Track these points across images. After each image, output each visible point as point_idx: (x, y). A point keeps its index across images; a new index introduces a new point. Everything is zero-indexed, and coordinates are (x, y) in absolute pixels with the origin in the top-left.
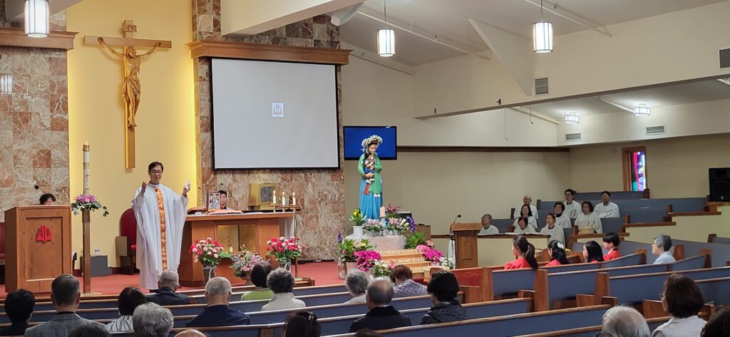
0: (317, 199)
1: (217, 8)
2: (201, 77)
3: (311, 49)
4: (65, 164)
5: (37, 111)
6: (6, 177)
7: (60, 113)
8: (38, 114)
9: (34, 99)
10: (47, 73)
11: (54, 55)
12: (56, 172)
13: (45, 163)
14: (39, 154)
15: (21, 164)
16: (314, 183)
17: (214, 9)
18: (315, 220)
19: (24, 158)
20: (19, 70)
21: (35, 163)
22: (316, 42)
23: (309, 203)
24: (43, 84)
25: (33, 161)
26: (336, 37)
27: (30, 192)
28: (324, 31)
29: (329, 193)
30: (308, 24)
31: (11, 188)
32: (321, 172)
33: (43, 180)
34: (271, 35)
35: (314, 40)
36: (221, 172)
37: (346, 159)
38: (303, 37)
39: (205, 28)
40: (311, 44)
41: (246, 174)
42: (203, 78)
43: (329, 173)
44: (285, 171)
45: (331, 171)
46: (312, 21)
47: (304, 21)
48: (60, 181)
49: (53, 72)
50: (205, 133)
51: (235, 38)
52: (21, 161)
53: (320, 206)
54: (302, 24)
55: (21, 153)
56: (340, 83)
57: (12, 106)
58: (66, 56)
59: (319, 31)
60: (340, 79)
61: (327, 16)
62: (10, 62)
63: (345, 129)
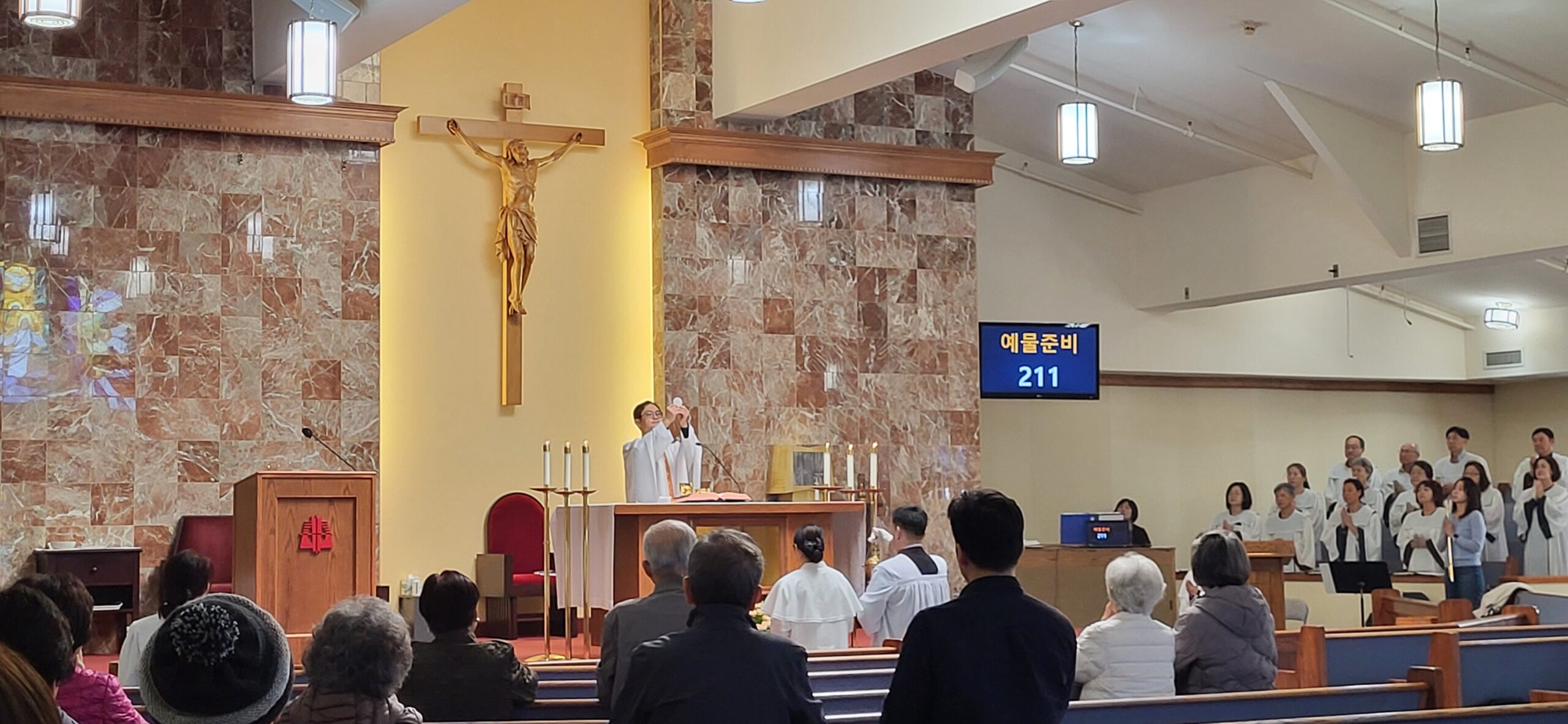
0: (918, 483)
1: (704, 58)
2: (667, 210)
3: (909, 149)
4: (372, 393)
5: (312, 277)
6: (245, 419)
7: (363, 281)
8: (316, 282)
9: (308, 251)
10: (337, 195)
11: (353, 156)
12: (351, 408)
13: (328, 388)
14: (316, 369)
15: (278, 390)
16: (911, 448)
17: (699, 60)
19: (285, 378)
20: (279, 187)
21: (306, 388)
22: (920, 136)
23: (901, 490)
24: (329, 218)
25: (303, 385)
26: (965, 126)
27: (295, 451)
28: (940, 112)
29: (947, 470)
30: (903, 95)
31: (254, 442)
32: (929, 424)
33: (324, 428)
34: (821, 118)
35: (917, 131)
36: (709, 418)
37: (982, 397)
38: (891, 125)
39: (678, 101)
40: (909, 140)
41: (762, 423)
42: (672, 211)
43: (946, 426)
44: (849, 420)
45: (949, 422)
46: (912, 91)
47: (895, 90)
48: (360, 431)
49: (349, 193)
50: (675, 332)
51: (742, 124)
52: (278, 385)
53: (924, 498)
54: (890, 94)
55: (277, 367)
56: (974, 227)
57: (262, 266)
58: (378, 159)
59: (927, 110)
60: (973, 218)
61: (947, 80)
62: (259, 170)
63: (983, 327)
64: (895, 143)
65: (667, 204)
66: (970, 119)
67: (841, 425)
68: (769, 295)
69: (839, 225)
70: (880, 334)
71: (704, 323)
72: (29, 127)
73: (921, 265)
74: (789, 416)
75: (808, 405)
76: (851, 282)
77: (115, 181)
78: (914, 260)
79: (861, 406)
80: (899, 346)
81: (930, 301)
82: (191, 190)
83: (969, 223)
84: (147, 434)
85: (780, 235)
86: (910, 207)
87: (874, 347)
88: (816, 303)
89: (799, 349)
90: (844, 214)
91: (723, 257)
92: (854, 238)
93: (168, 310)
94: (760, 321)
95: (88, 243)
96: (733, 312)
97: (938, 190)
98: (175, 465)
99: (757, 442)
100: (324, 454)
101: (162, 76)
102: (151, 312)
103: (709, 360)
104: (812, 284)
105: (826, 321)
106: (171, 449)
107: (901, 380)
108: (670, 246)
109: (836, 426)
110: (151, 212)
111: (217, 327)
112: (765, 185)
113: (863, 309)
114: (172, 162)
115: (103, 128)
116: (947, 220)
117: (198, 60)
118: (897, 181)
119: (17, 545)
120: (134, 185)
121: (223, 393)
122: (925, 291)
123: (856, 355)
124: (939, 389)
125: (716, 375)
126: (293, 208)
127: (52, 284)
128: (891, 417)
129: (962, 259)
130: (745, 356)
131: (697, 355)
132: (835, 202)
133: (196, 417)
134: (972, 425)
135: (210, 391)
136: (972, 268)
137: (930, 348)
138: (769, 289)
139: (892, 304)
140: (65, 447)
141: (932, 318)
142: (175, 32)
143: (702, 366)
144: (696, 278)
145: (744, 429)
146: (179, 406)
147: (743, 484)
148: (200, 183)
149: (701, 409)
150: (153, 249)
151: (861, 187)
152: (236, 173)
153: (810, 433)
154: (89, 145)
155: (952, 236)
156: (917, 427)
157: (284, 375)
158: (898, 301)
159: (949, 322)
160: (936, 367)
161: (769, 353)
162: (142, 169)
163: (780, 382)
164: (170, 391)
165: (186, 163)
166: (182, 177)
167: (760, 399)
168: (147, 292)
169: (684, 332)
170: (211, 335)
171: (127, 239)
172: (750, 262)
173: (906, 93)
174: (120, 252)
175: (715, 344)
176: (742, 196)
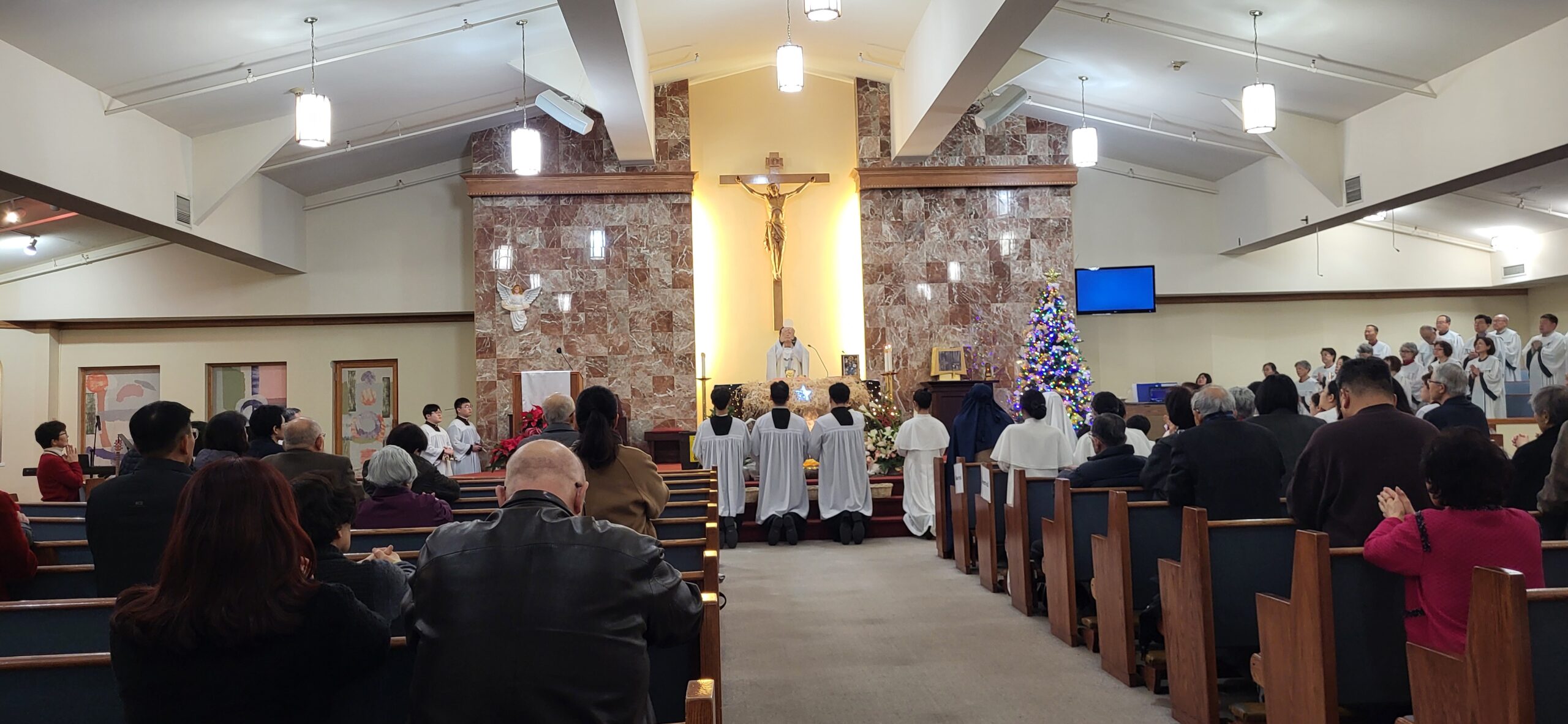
1: (886, 126)
2: (863, 216)
3: (1023, 167)
4: (690, 327)
5: (656, 267)
6: (621, 344)
7: (683, 267)
8: (658, 270)
9: (653, 253)
10: (668, 222)
11: (677, 200)
12: (679, 336)
13: (665, 326)
14: (657, 317)
15: (638, 328)
17: (882, 128)
19: (642, 321)
20: (635, 220)
21: (654, 325)
22: (1031, 159)
24: (663, 235)
25: (652, 325)
26: (1062, 150)
27: (648, 360)
28: (1045, 143)
30: (1018, 135)
31: (626, 356)
33: (664, 347)
34: (962, 154)
35: (1029, 157)
36: (892, 333)
37: (1079, 313)
38: (1010, 154)
39: (869, 153)
40: (1023, 162)
41: (927, 335)
42: (866, 216)
44: (985, 331)
46: (1024, 132)
47: (1013, 132)
48: (684, 348)
49: (675, 221)
50: (870, 285)
52: (638, 325)
54: (1010, 136)
55: (638, 315)
56: (1070, 211)
57: (627, 263)
58: (690, 201)
59: (1036, 144)
60: (1070, 206)
61: (1049, 123)
62: (625, 212)
63: (1078, 272)
64: (1013, 165)
65: (863, 212)
66: (1066, 145)
67: (980, 334)
68: (930, 261)
69: (976, 216)
70: (1005, 280)
71: (888, 279)
72: (504, 200)
73: (1033, 236)
74: (945, 331)
75: (957, 324)
76: (985, 250)
77: (549, 224)
78: (1028, 234)
79: (993, 323)
80: (1020, 286)
81: (1040, 258)
82: (591, 224)
83: (1067, 209)
84: (569, 353)
85: (937, 225)
86: (1025, 202)
87: (1001, 287)
88: (961, 263)
89: (950, 291)
90: (979, 210)
91: (899, 240)
92: (987, 223)
93: (579, 289)
94: (924, 276)
95: (536, 257)
96: (907, 272)
97: (1044, 191)
98: (585, 369)
99: (924, 346)
100: (664, 361)
101: (572, 167)
102: (570, 290)
103: (892, 300)
104: (958, 252)
105: (969, 273)
106: (582, 360)
107: (1020, 307)
108: (866, 236)
109: (977, 335)
110: (568, 239)
111: (604, 296)
112: (926, 197)
113: (994, 265)
114: (578, 212)
115: (542, 197)
116: (1051, 208)
117: (591, 158)
118: (1015, 187)
119: (506, 411)
120: (559, 225)
121: (609, 331)
122: (1036, 252)
123: (989, 293)
125: (897, 309)
126: (644, 231)
128: (1014, 329)
129: (1062, 231)
130: (915, 297)
131: (884, 298)
132: (973, 203)
133: (595, 343)
135: (602, 330)
136: (1069, 236)
138: (930, 257)
139: (1014, 261)
140: (528, 361)
141: (1041, 268)
142: (578, 144)
143: (887, 304)
144: (882, 254)
145: (915, 339)
146: (585, 338)
147: (916, 371)
148: (593, 221)
149: (888, 329)
150: (569, 258)
151: (991, 193)
152: (612, 215)
153: (959, 340)
154: (535, 207)
155: (1054, 217)
158: (1018, 259)
161: (931, 294)
162: (563, 217)
163: (938, 311)
164: (581, 331)
165: (586, 212)
166: (584, 220)
167: (926, 322)
168: (567, 280)
169: (876, 285)
170: (601, 300)
171: (556, 253)
172: (917, 243)
173: (1020, 134)
174: (553, 261)
175: (896, 291)
176: (912, 204)
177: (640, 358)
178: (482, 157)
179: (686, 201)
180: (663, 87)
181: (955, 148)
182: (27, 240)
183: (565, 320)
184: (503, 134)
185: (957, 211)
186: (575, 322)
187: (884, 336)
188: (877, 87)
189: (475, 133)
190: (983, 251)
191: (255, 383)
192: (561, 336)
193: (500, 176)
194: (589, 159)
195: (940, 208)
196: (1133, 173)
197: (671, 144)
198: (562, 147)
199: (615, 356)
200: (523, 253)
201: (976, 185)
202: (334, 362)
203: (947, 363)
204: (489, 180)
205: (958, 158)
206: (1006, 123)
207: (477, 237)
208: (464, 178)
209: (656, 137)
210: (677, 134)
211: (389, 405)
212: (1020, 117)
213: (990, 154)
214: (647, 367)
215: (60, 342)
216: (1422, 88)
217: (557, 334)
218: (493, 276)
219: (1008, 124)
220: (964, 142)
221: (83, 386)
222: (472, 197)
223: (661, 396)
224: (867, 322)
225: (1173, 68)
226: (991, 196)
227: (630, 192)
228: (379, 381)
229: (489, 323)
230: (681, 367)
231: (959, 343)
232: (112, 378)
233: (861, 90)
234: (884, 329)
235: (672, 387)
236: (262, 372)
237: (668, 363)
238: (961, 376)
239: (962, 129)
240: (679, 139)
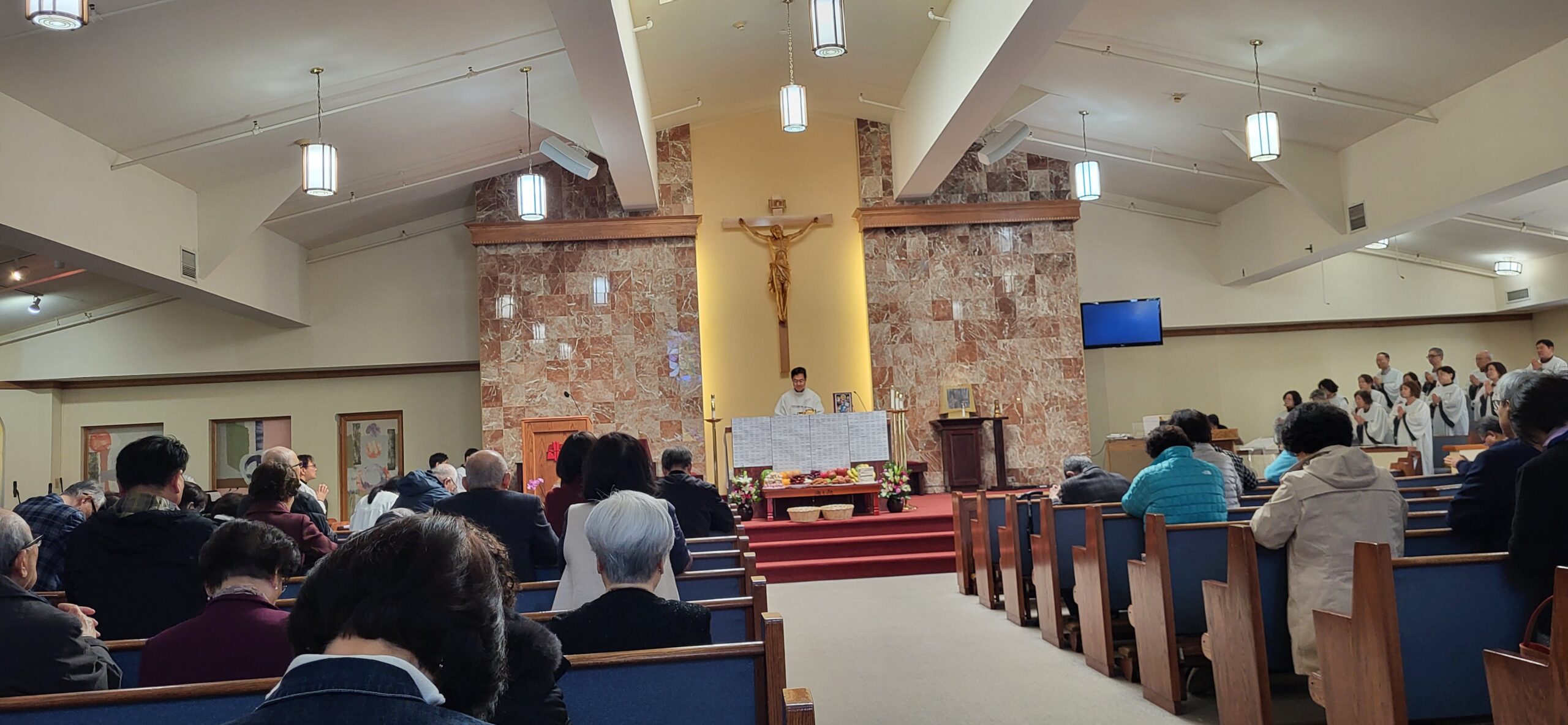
0: (1043, 403)
1: (887, 166)
2: (867, 255)
3: (1025, 203)
4: (697, 371)
5: (661, 311)
6: (628, 389)
7: (689, 311)
8: (663, 314)
9: (658, 297)
10: (672, 266)
11: (680, 244)
12: (686, 380)
15: (644, 373)
16: (1036, 382)
17: (883, 168)
18: (1040, 431)
20: (640, 265)
21: (660, 371)
22: (1033, 195)
23: (1030, 408)
24: (668, 279)
26: (1064, 185)
27: (656, 405)
28: (1046, 179)
29: (1062, 394)
30: (1020, 172)
31: (633, 401)
32: (1048, 367)
33: (671, 391)
34: (965, 191)
35: (1031, 193)
36: (899, 372)
37: (1086, 347)
38: (1013, 190)
39: (871, 192)
40: (1026, 198)
41: (934, 373)
42: (871, 256)
43: (1060, 367)
44: (993, 368)
45: (1062, 365)
46: (1026, 168)
47: (1014, 169)
48: (691, 391)
49: (679, 264)
50: (875, 325)
51: (913, 201)
52: (644, 370)
53: (1047, 412)
54: (1011, 172)
55: (644, 360)
56: (1073, 245)
57: (633, 308)
58: (695, 245)
59: (1037, 179)
60: (1073, 240)
61: (1050, 159)
62: (629, 257)
63: (1084, 306)
64: (1015, 201)
65: (867, 252)
66: (1068, 181)
67: (987, 371)
68: (935, 299)
69: (980, 253)
70: (1011, 316)
71: (894, 318)
72: (509, 248)
73: (1037, 272)
74: (952, 368)
75: (964, 361)
76: (990, 286)
77: (554, 270)
78: (1033, 269)
79: (1000, 360)
80: (1026, 321)
81: (1045, 293)
82: (594, 271)
83: (1070, 243)
85: (941, 263)
86: (1028, 238)
87: (1007, 324)
88: (967, 300)
89: (957, 329)
90: (983, 247)
91: (904, 279)
92: (991, 260)
93: (584, 335)
94: (930, 314)
95: (541, 304)
96: (913, 310)
97: (1047, 226)
98: (592, 416)
99: (932, 384)
100: (671, 405)
101: (575, 213)
102: (576, 336)
103: (898, 339)
104: (963, 290)
105: (974, 310)
106: (589, 407)
107: (1027, 342)
108: (870, 276)
109: (984, 372)
110: (573, 285)
111: (610, 342)
112: (930, 235)
113: (999, 301)
114: (583, 258)
115: (546, 244)
116: (1054, 243)
117: (594, 204)
118: (1018, 224)
120: (563, 271)
121: (615, 377)
123: (995, 329)
124: (1054, 345)
125: (903, 348)
126: (648, 276)
127: (524, 327)
128: (1021, 365)
129: (1066, 266)
130: (921, 335)
131: (890, 336)
132: (977, 240)
133: (601, 389)
134: (1078, 366)
135: (608, 375)
136: (1074, 271)
137: (1046, 321)
138: (935, 295)
139: (1019, 297)
140: (535, 409)
141: (1046, 303)
142: (581, 190)
143: (894, 343)
144: (887, 293)
145: (923, 377)
146: (592, 384)
147: (924, 409)
148: (597, 267)
149: (895, 367)
150: (574, 304)
151: (994, 229)
152: (616, 260)
153: (967, 377)
154: (539, 254)
155: (1058, 252)
156: (1040, 369)
157: (647, 365)
158: (1023, 295)
159: (1059, 305)
160: (1051, 332)
161: (937, 332)
162: (567, 263)
163: (945, 349)
164: (587, 377)
165: (590, 257)
166: (588, 265)
167: (933, 360)
168: (572, 327)
169: (882, 324)
170: (607, 346)
171: (561, 300)
172: (922, 281)
173: (1021, 170)
174: (558, 307)
175: (902, 329)
176: (915, 243)
177: (647, 402)
178: (484, 205)
179: (690, 245)
180: (665, 132)
181: (957, 186)
182: (30, 300)
183: (572, 367)
184: (506, 183)
185: (961, 249)
186: (580, 368)
187: (891, 375)
188: (877, 127)
189: (478, 182)
190: (988, 287)
191: (259, 439)
192: (567, 383)
193: (503, 223)
194: (592, 204)
195: (944, 246)
196: (1134, 207)
197: (674, 189)
198: (565, 194)
199: (622, 402)
200: (527, 301)
201: (979, 222)
202: (339, 415)
203: (956, 400)
204: (493, 228)
205: (960, 195)
206: (1007, 160)
207: (482, 286)
208: (468, 227)
209: (659, 182)
210: (680, 178)
211: (395, 457)
212: (1021, 154)
213: (992, 191)
214: (654, 412)
215: (62, 401)
216: (1423, 113)
217: (564, 381)
218: (497, 324)
219: (1009, 161)
220: (966, 179)
221: (86, 445)
222: (476, 246)
223: (669, 440)
224: (874, 362)
225: (1173, 100)
226: (995, 233)
227: (634, 236)
228: (384, 433)
229: (495, 372)
230: (689, 411)
231: (967, 381)
232: (113, 436)
233: (862, 130)
234: (891, 368)
235: (680, 432)
236: (266, 426)
237: (675, 407)
238: (970, 413)
239: (963, 167)
240: (682, 183)
